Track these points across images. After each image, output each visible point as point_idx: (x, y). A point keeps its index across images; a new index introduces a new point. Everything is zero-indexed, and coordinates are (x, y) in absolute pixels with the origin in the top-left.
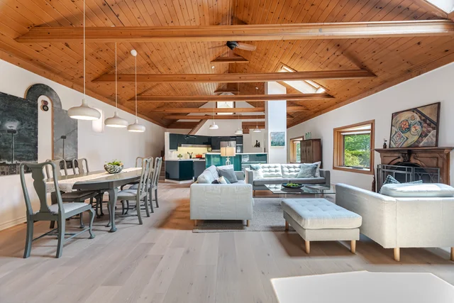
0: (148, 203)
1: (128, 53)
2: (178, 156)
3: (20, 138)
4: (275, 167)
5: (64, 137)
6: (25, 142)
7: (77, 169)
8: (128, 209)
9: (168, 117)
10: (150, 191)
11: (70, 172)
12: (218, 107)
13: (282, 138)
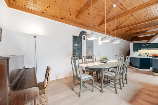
0: (121, 81)
1: (112, 7)
2: (139, 55)
3: (78, 49)
5: (89, 48)
6: (79, 50)
7: (92, 59)
8: (110, 81)
10: (122, 74)
11: (90, 60)
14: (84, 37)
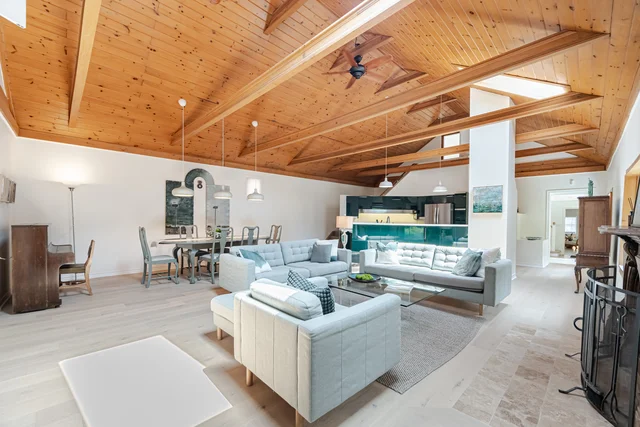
3: (181, 210)
4: (423, 250)
5: (216, 207)
6: (184, 212)
9: (364, 174)
12: (445, 146)
13: (495, 197)
14: (200, 182)
